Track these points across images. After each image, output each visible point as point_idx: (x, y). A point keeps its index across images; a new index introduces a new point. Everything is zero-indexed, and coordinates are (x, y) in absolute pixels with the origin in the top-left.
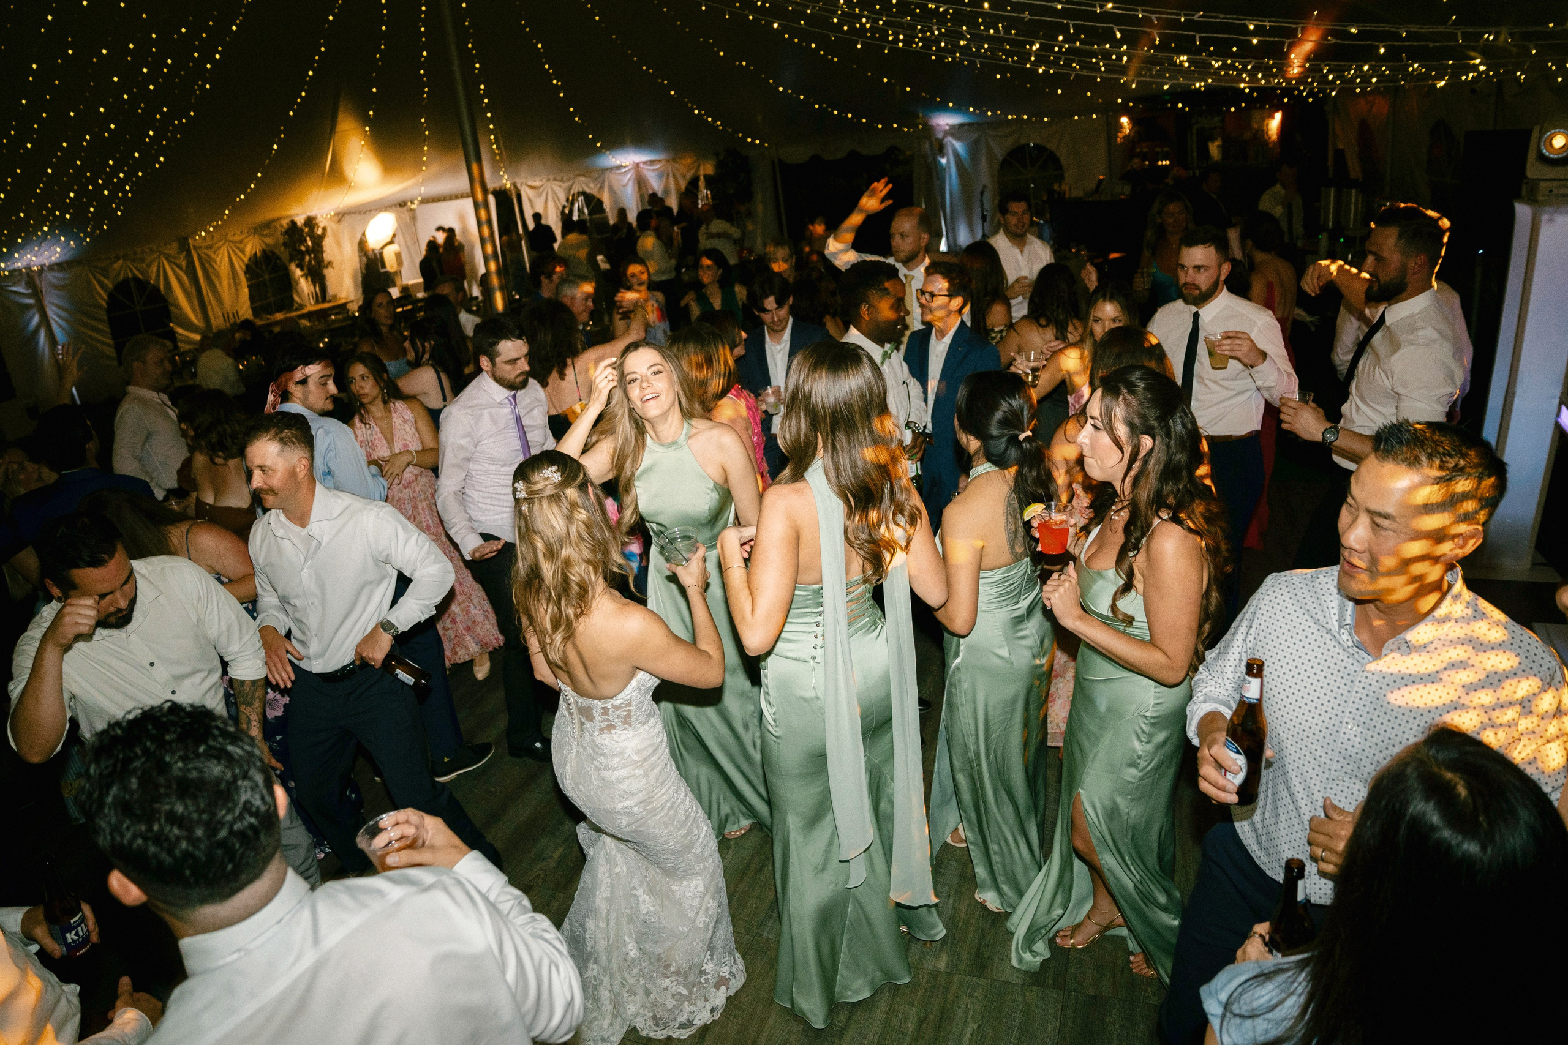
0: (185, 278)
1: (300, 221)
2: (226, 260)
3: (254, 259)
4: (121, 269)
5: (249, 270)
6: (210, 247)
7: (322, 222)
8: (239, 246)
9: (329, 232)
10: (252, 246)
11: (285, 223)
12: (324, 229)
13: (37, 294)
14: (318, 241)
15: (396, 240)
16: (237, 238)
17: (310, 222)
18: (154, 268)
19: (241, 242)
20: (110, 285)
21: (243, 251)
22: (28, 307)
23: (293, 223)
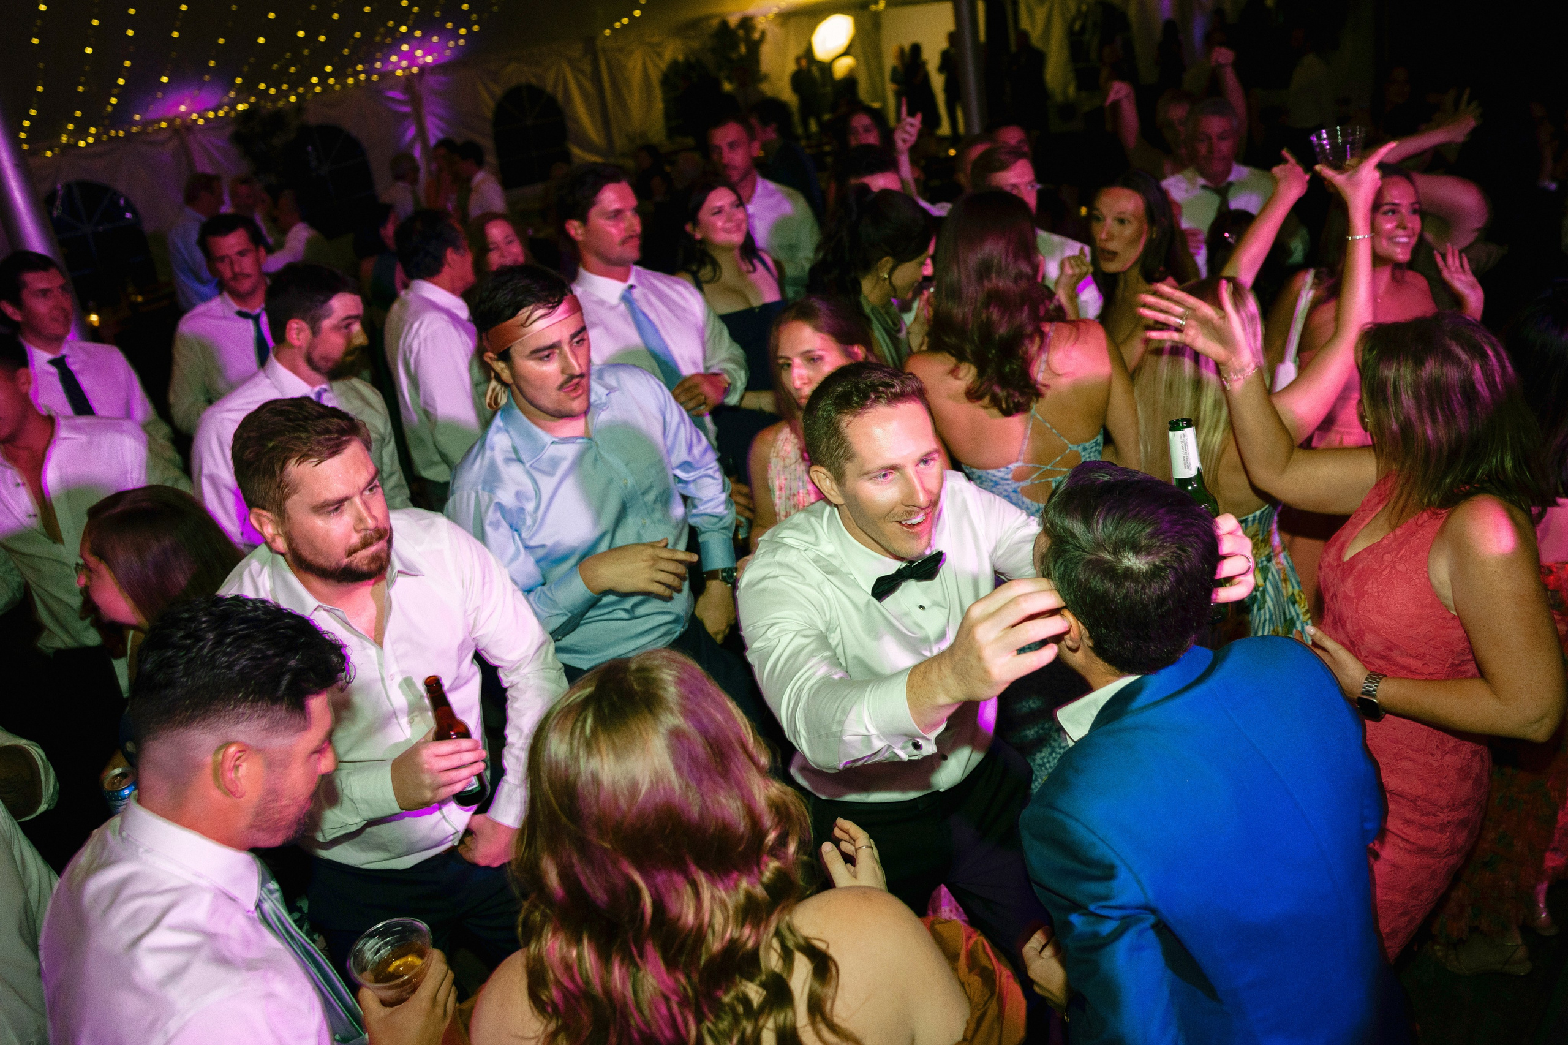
0: (589, 86)
1: (733, 21)
2: (639, 67)
3: (674, 65)
4: (516, 73)
5: (667, 81)
6: (621, 50)
7: (761, 23)
8: (656, 50)
9: (769, 37)
10: (673, 51)
11: (715, 22)
12: (763, 34)
13: (416, 101)
14: (754, 47)
15: (852, 51)
16: (656, 40)
17: (747, 23)
18: (552, 73)
19: (659, 45)
20: (499, 91)
21: (660, 56)
22: (405, 116)
23: (724, 24)
